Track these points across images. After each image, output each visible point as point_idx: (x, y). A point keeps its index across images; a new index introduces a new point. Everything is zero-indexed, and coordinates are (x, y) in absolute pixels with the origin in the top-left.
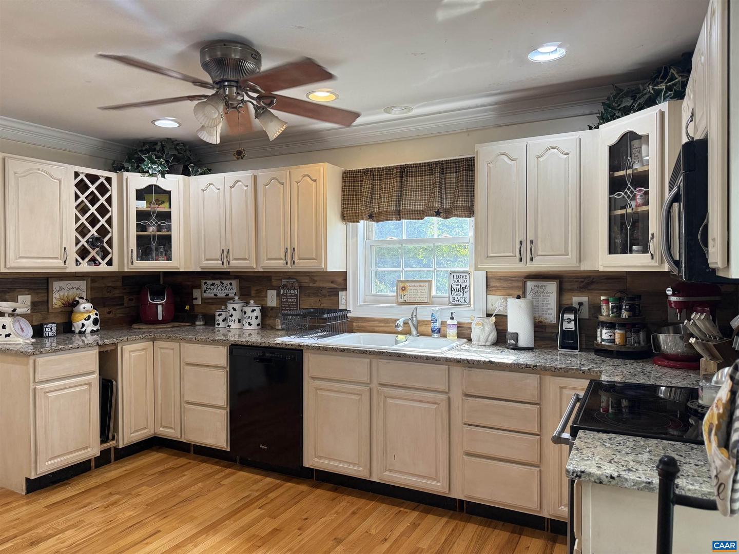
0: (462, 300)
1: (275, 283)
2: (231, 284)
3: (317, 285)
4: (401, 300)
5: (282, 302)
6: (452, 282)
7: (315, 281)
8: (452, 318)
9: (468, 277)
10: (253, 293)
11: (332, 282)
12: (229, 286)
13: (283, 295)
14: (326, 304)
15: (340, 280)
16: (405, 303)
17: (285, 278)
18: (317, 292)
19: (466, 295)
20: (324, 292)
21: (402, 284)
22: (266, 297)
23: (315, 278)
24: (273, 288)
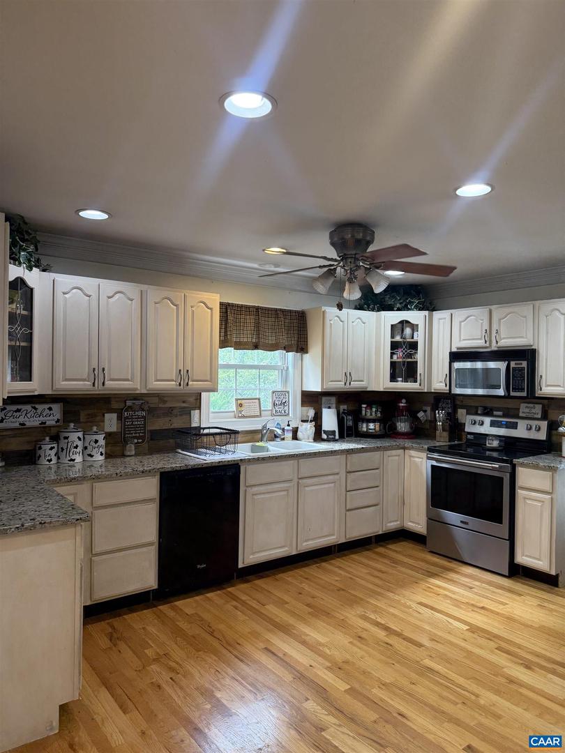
0: (283, 412)
1: (115, 405)
2: (50, 409)
3: (168, 405)
4: (240, 415)
5: (125, 425)
6: (275, 399)
7: (165, 402)
8: (289, 425)
9: (287, 394)
10: (83, 417)
11: (184, 402)
12: (47, 411)
13: (127, 418)
14: (177, 423)
15: (192, 399)
16: (244, 417)
17: (131, 400)
18: (170, 412)
19: (286, 408)
20: (175, 412)
21: (239, 402)
22: (103, 421)
23: (165, 399)
24: (111, 411)
